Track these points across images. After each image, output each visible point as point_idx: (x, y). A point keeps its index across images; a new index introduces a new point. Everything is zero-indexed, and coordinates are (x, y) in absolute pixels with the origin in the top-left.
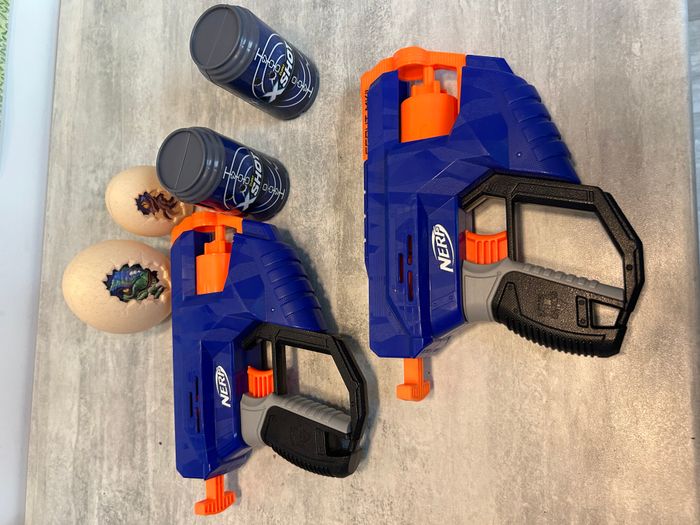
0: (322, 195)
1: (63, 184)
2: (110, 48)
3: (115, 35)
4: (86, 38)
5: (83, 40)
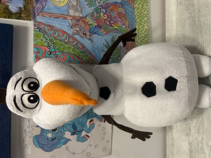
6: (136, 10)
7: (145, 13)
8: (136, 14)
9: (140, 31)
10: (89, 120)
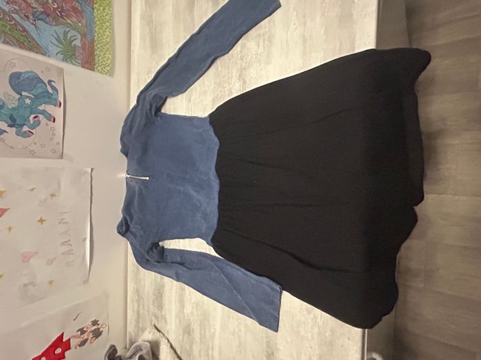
0: (234, 74)
1: (136, 80)
2: (152, 22)
3: (154, 15)
4: (142, 18)
5: (141, 19)
6: (95, 10)
7: (108, 17)
8: (95, 15)
9: (100, 35)
10: (33, 116)
